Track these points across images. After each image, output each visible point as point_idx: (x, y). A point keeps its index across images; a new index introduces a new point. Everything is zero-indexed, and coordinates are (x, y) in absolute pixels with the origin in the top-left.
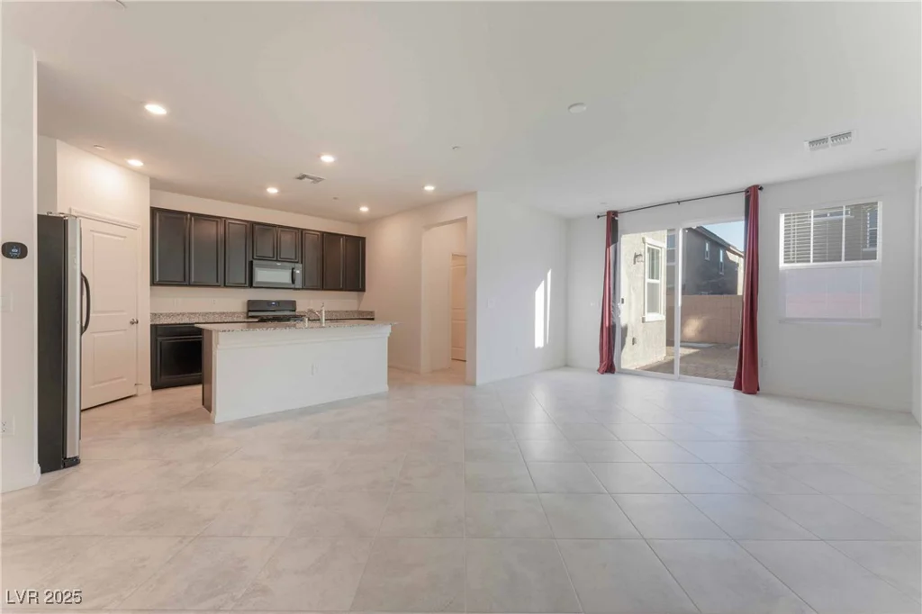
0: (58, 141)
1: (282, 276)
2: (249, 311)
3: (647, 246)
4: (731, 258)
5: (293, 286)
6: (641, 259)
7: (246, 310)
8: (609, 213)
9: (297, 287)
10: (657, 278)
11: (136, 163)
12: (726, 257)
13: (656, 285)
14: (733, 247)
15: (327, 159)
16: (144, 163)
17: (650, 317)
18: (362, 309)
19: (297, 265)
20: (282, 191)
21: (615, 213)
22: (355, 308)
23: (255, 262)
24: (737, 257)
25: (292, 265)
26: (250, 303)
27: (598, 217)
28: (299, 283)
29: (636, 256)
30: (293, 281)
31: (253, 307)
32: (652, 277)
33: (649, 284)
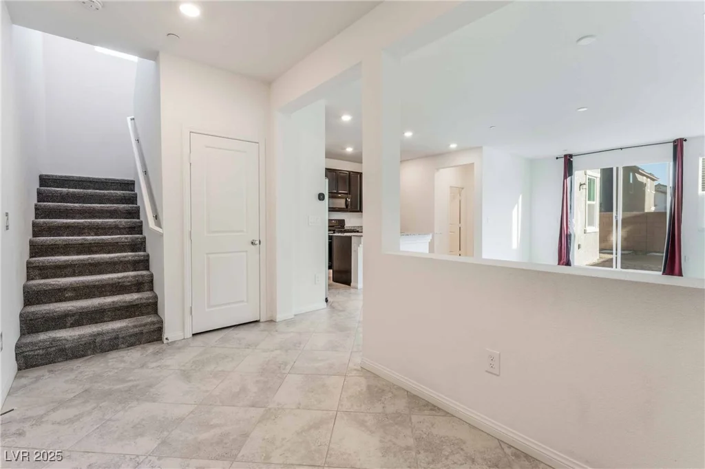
3: (588, 176)
4: (639, 180)
5: (347, 210)
6: (584, 187)
8: (565, 156)
10: (594, 200)
12: (635, 178)
13: (593, 205)
14: (643, 170)
15: (408, 134)
17: (589, 229)
19: (349, 195)
20: (355, 149)
21: (571, 156)
24: (645, 178)
25: (346, 195)
27: (557, 158)
28: (350, 208)
29: (581, 185)
30: (347, 206)
32: (589, 199)
33: (589, 205)
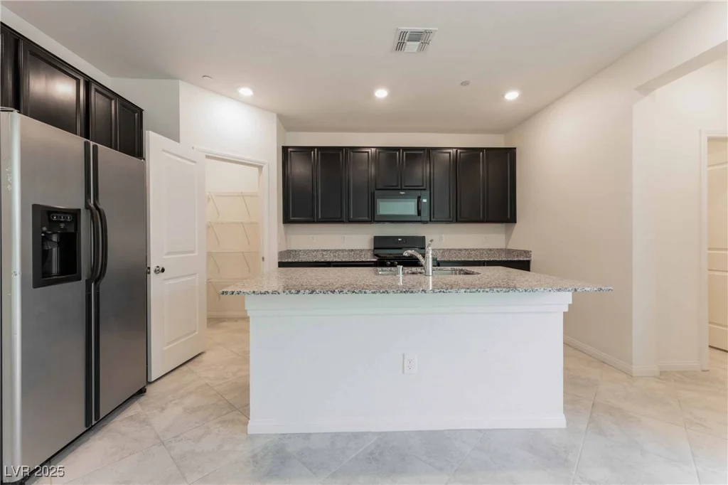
0: (180, 81)
1: (407, 207)
2: (375, 248)
5: (419, 219)
7: (373, 248)
9: (423, 219)
11: (246, 92)
16: (254, 91)
18: (512, 246)
19: (423, 192)
22: (503, 246)
23: (376, 192)
25: (419, 193)
26: (377, 240)
28: (425, 215)
30: (419, 213)
31: (379, 242)
